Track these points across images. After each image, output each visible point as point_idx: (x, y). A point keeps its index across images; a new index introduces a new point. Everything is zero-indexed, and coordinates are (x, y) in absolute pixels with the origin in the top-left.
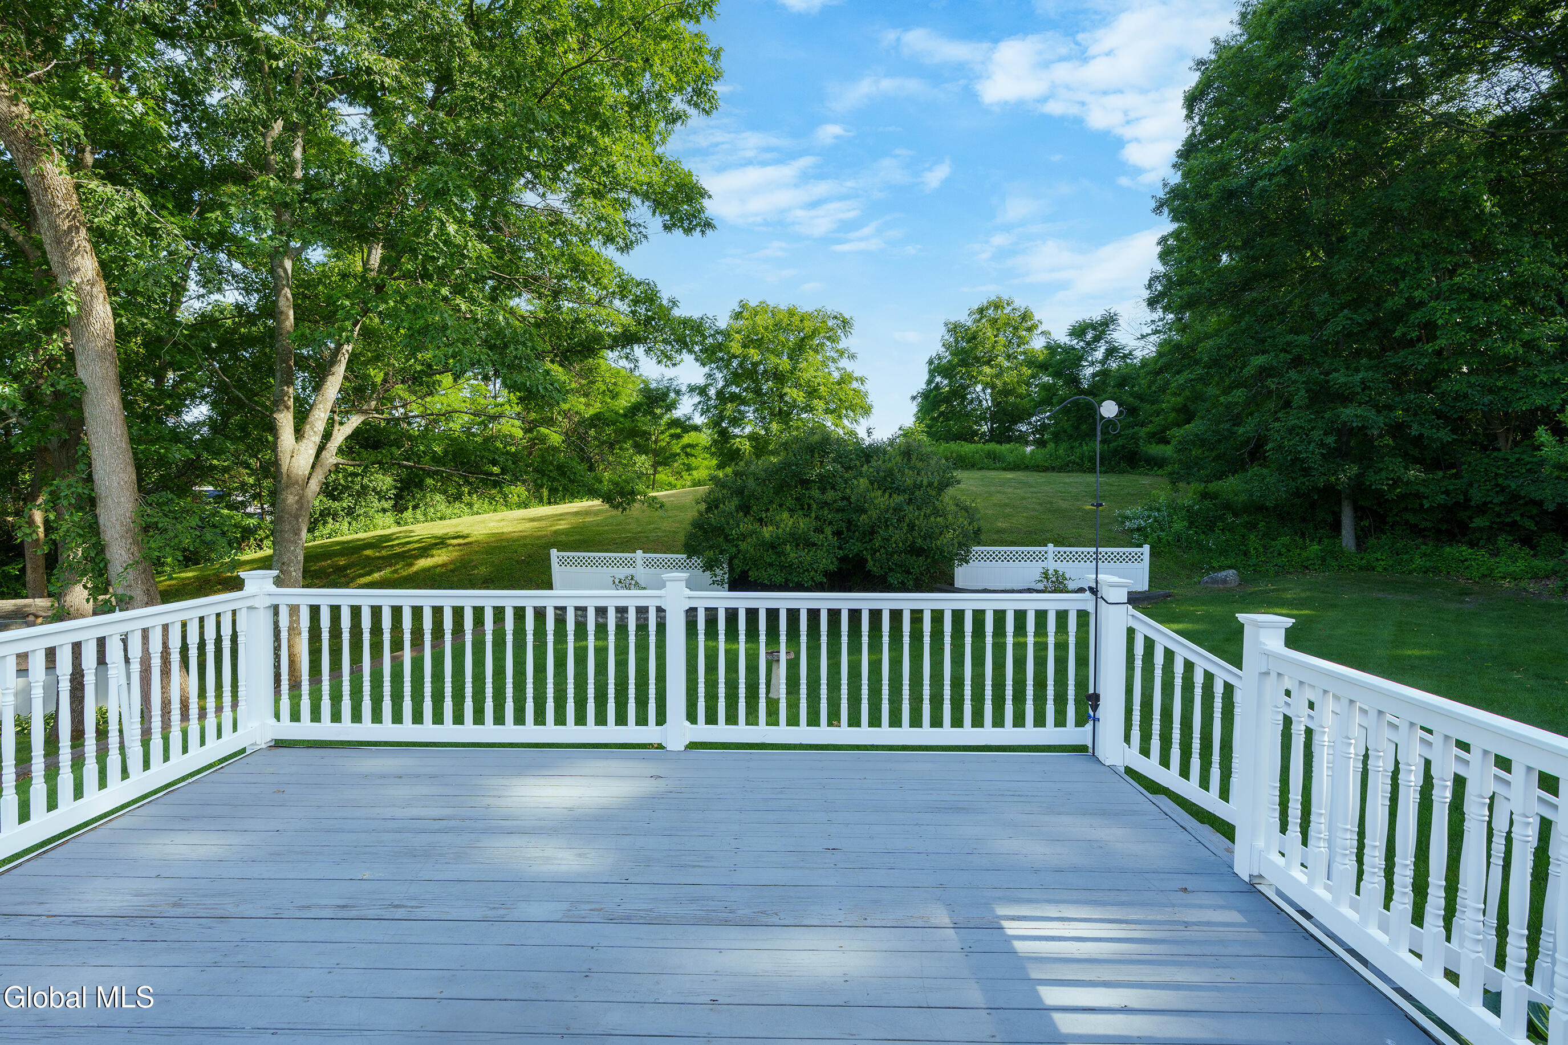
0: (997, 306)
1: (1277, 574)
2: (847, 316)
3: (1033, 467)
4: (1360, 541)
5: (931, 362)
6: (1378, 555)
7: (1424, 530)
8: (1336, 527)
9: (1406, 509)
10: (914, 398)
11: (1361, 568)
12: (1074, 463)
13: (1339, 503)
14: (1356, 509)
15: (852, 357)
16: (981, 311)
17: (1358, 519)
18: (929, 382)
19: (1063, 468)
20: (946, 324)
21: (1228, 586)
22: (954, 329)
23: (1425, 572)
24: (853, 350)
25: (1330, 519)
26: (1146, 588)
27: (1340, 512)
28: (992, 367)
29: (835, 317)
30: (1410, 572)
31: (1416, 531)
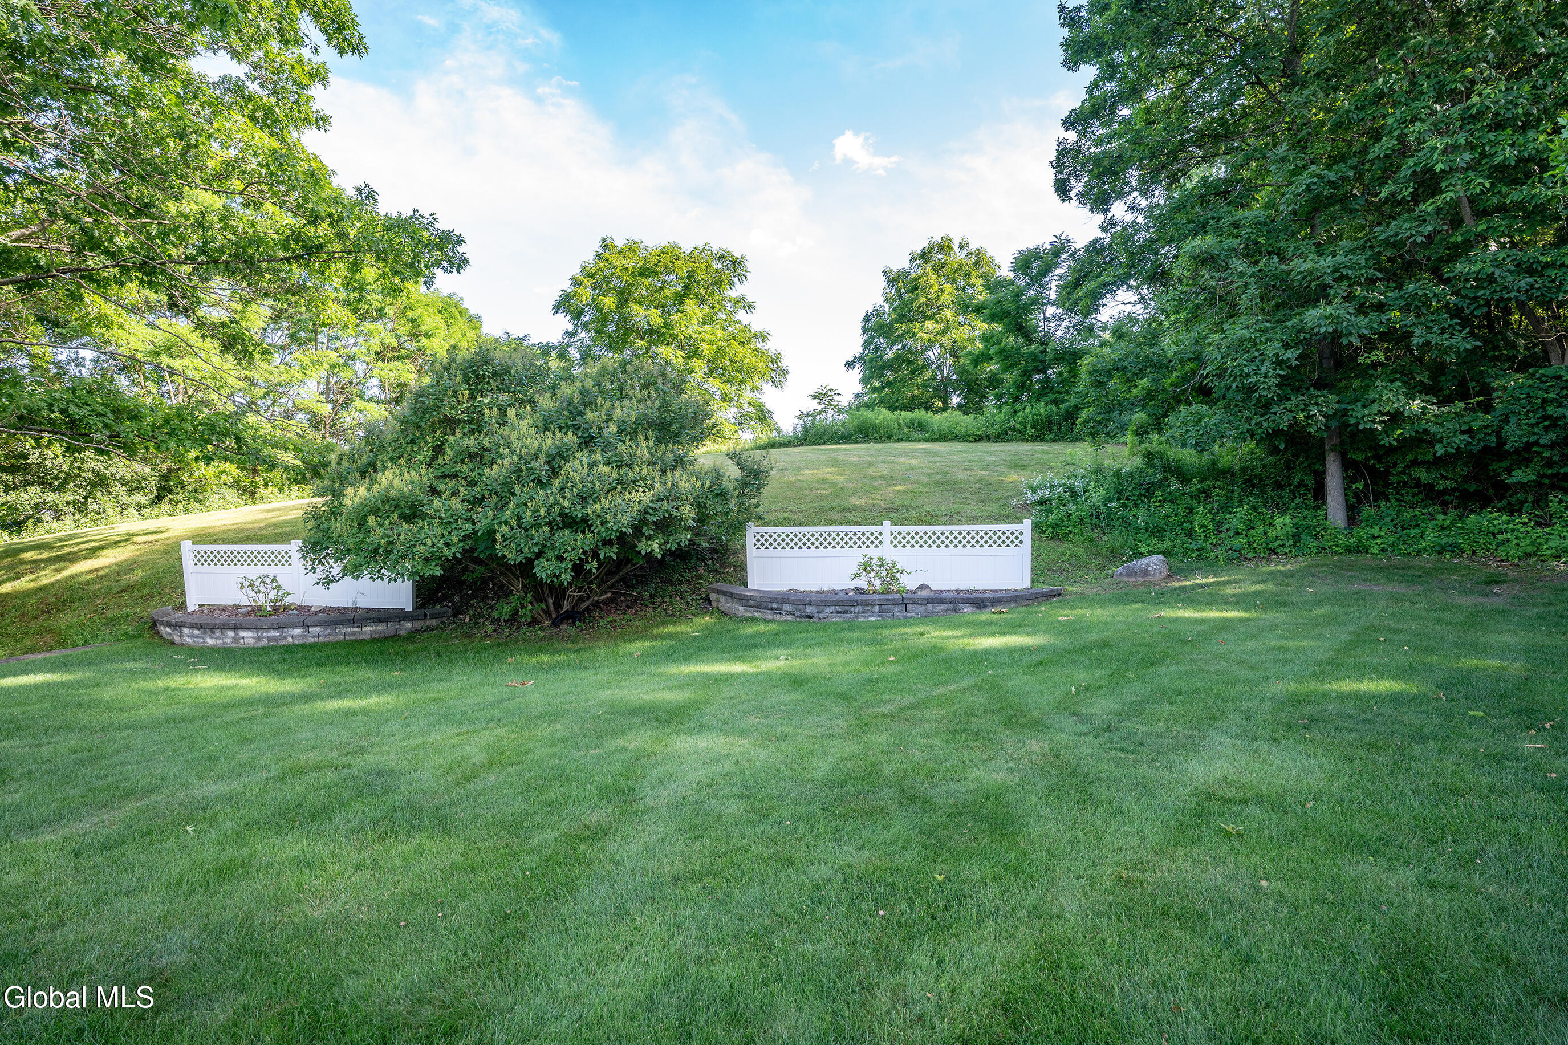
0: (944, 246)
1: (1230, 560)
2: (737, 254)
3: (963, 436)
4: (1352, 512)
5: (867, 319)
6: (1375, 531)
7: (1445, 492)
8: (1320, 492)
9: (1415, 463)
10: (849, 365)
11: (1349, 550)
12: (1014, 430)
13: (1322, 459)
14: (1347, 465)
15: (750, 307)
16: (925, 255)
17: (1349, 480)
18: (866, 345)
19: (1000, 437)
20: (885, 273)
21: (1150, 578)
22: (893, 279)
23: (1440, 553)
24: (750, 299)
25: (1310, 481)
26: (1028, 584)
27: (1324, 472)
28: (937, 322)
29: (722, 257)
30: (1418, 553)
31: (1430, 494)
